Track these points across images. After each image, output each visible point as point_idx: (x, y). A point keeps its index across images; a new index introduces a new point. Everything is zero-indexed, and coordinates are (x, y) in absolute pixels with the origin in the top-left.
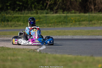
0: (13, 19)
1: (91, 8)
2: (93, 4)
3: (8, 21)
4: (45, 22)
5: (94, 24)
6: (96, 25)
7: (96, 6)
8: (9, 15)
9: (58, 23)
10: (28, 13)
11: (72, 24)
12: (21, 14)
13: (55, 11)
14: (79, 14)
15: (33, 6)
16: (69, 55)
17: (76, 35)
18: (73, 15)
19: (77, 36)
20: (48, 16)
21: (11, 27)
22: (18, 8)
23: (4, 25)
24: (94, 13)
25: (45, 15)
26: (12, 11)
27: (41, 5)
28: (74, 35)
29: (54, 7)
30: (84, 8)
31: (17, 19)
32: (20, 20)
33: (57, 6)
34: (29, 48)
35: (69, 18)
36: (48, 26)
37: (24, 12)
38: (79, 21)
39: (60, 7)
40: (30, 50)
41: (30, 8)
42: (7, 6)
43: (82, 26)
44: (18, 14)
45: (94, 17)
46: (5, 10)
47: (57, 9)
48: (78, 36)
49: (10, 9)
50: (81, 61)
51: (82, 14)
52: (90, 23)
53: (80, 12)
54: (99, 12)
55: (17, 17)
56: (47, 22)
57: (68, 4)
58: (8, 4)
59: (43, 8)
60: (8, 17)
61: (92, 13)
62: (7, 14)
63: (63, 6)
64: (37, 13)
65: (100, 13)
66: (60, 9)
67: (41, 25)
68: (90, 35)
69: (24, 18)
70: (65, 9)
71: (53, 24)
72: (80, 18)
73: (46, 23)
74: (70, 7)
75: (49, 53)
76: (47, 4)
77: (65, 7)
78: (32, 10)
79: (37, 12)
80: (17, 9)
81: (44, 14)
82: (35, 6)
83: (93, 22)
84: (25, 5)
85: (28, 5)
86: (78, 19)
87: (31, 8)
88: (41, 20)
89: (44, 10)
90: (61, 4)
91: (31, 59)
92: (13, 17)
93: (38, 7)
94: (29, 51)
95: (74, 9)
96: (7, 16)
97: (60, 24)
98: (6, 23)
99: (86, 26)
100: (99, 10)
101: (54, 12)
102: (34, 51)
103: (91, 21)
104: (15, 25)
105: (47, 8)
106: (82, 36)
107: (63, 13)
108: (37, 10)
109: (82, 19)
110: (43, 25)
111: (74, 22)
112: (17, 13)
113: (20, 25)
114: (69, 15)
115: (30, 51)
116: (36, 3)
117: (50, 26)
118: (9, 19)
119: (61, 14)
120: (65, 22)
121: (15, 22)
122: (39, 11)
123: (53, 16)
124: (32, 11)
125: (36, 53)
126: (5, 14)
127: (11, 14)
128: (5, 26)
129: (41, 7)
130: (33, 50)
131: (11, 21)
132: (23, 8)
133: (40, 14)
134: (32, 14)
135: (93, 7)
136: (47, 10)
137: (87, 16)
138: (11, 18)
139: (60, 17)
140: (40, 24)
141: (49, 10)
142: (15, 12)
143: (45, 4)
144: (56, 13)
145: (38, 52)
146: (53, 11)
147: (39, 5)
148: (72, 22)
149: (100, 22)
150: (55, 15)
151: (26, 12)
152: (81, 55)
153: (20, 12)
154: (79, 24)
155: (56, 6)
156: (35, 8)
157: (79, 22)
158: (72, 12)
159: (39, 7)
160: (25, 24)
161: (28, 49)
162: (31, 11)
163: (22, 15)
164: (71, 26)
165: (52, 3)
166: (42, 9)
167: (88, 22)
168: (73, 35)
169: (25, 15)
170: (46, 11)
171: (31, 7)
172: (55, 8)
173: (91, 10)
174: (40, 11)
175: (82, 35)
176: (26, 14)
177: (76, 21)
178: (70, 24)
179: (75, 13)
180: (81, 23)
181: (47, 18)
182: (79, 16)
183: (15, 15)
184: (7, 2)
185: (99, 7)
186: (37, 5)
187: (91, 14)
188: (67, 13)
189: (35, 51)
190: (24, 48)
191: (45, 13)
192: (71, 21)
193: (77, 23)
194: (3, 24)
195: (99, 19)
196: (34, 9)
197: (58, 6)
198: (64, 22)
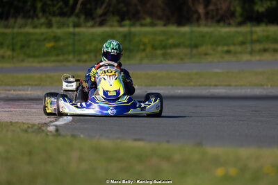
1: (196, 12)
4: (70, 48)
5: (206, 54)
6: (209, 59)
7: (211, 7)
10: (25, 25)
11: (143, 54)
12: (6, 27)
13: (98, 20)
14: (164, 29)
15: (39, 5)
16: (136, 140)
17: (155, 86)
18: (146, 31)
19: (158, 87)
20: (79, 34)
24: (206, 25)
25: (71, 30)
27: (61, 4)
28: (151, 86)
29: (96, 9)
30: (179, 12)
32: (2, 44)
33: (104, 7)
34: (27, 122)
35: (137, 39)
36: (79, 61)
37: (15, 22)
38: (164, 47)
39: (111, 9)
40: (28, 127)
41: (29, 11)
43: (171, 62)
45: (203, 36)
47: (105, 14)
48: (161, 87)
50: (168, 158)
51: (173, 28)
52: (195, 51)
53: (168, 22)
54: (218, 22)
59: (65, 10)
61: (199, 26)
63: (122, 5)
64: (50, 25)
65: (222, 24)
66: (113, 14)
67: (61, 58)
68: (194, 86)
69: (13, 39)
70: (127, 14)
71: (92, 55)
72: (168, 39)
73: (74, 52)
74: (139, 8)
75: (82, 136)
77: (125, 9)
78: (37, 16)
79: (50, 21)
81: (68, 26)
82: (45, 5)
83: (202, 49)
84: (16, 3)
85: (26, 2)
86: (162, 41)
87: (32, 12)
88: (61, 43)
89: (70, 16)
91: (30, 153)
93: (51, 8)
94: (26, 131)
95: (151, 14)
99: (182, 59)
100: (219, 17)
101: (95, 23)
102: (40, 129)
103: (196, 46)
105: (77, 11)
106: (170, 87)
107: (121, 26)
108: (50, 18)
109: (171, 41)
110: (66, 56)
111: (148, 49)
113: (3, 57)
114: (137, 29)
115: (30, 130)
117: (85, 61)
119: (114, 29)
122: (54, 20)
123: (93, 34)
124: (35, 19)
125: (47, 135)
129: (61, 8)
130: (36, 127)
132: (12, 11)
133: (59, 28)
134: (35, 27)
135: (201, 10)
136: (78, 16)
137: (184, 34)
139: (112, 36)
140: (58, 55)
141: (83, 17)
143: (71, 1)
144: (102, 24)
145: (51, 132)
146: (93, 19)
147: (55, 2)
148: (144, 50)
149: (220, 48)
150: (99, 30)
151: (20, 21)
152: (168, 142)
154: (164, 56)
155: (101, 7)
156: (44, 11)
157: (164, 49)
158: (143, 22)
159: (55, 9)
160: (15, 54)
161: (24, 124)
162: (33, 18)
163: (8, 31)
164: (141, 59)
166: (62, 14)
167: (187, 50)
168: (146, 86)
169: (16, 30)
170: (73, 19)
171: (34, 8)
172: (100, 11)
173: (195, 16)
174: (58, 19)
175: (172, 86)
176: (20, 27)
177: (154, 48)
178: (139, 56)
179: (152, 25)
180: (169, 51)
181: (77, 38)
182: (164, 33)
185: (217, 9)
186: (49, 2)
187: (196, 29)
188: (133, 25)
189: (43, 131)
190: (13, 121)
191: (71, 24)
192: (142, 47)
193: (159, 52)
195: (217, 42)
196: (40, 14)
197: (106, 7)
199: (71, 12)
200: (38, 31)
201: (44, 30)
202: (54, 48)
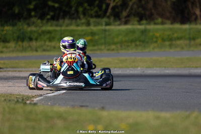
0: (40, 35)
1: (195, 14)
2: (198, 5)
3: (31, 39)
8: (33, 28)
9: (129, 44)
10: (71, 24)
11: (156, 45)
12: (57, 26)
13: (123, 20)
14: (171, 26)
15: (81, 9)
18: (158, 28)
20: (109, 30)
21: (36, 51)
22: (52, 13)
23: (23, 46)
25: (103, 27)
26: (39, 21)
27: (96, 9)
29: (122, 12)
30: (182, 14)
31: (48, 36)
32: (54, 38)
33: (128, 10)
35: (151, 34)
36: (108, 50)
37: (64, 22)
38: (171, 40)
39: (133, 12)
41: (74, 14)
42: (29, 11)
44: (51, 26)
45: (199, 31)
46: (25, 19)
47: (128, 16)
48: (169, 68)
49: (35, 16)
51: (177, 26)
52: (193, 42)
53: (174, 21)
55: (49, 32)
56: (108, 42)
57: (150, 5)
58: (32, 7)
59: (100, 13)
60: (31, 32)
61: (196, 24)
62: (29, 25)
63: (140, 9)
64: (88, 24)
66: (134, 15)
67: (96, 48)
69: (61, 34)
70: (143, 16)
71: (119, 45)
72: (173, 34)
73: (105, 43)
74: (153, 11)
76: (108, 5)
77: (143, 12)
78: (79, 18)
79: (89, 21)
80: (49, 17)
81: (102, 25)
82: (85, 9)
83: (198, 41)
84: (64, 8)
85: (71, 7)
86: (169, 35)
87: (76, 15)
88: (96, 37)
89: (103, 17)
90: (135, 6)
92: (40, 31)
93: (90, 12)
95: (162, 15)
96: (29, 29)
97: (133, 44)
98: (26, 44)
99: (183, 48)
101: (121, 22)
103: (194, 39)
104: (45, 47)
105: (108, 14)
107: (140, 24)
108: (89, 19)
109: (175, 35)
110: (100, 47)
111: (159, 41)
112: (49, 24)
113: (54, 47)
114: (151, 27)
116: (86, 5)
117: (113, 50)
118: (32, 36)
119: (135, 26)
120: (143, 41)
121: (45, 41)
122: (92, 20)
123: (119, 30)
124: (78, 20)
126: (25, 27)
127: (36, 26)
128: (24, 50)
129: (96, 12)
131: (36, 39)
132: (62, 14)
133: (95, 26)
134: (78, 26)
135: (198, 12)
136: (109, 17)
137: (185, 30)
138: (36, 35)
139: (133, 32)
140: (94, 46)
141: (112, 18)
142: (45, 21)
143: (104, 6)
144: (126, 23)
146: (120, 19)
147: (92, 8)
148: (156, 42)
150: (124, 27)
151: (67, 21)
153: (55, 22)
154: (171, 46)
155: (125, 10)
156: (84, 14)
157: (170, 40)
158: (156, 21)
159: (93, 12)
162: (76, 19)
163: (58, 28)
164: (153, 49)
165: (119, 4)
166: (98, 16)
167: (187, 42)
169: (63, 28)
170: (105, 20)
171: (77, 11)
172: (125, 14)
173: (194, 17)
174: (94, 19)
176: (67, 25)
177: (163, 40)
178: (152, 46)
179: (163, 23)
180: (174, 42)
181: (107, 33)
182: (171, 29)
183: (44, 28)
184: (30, 3)
186: (88, 8)
187: (194, 26)
188: (147, 24)
191: (104, 23)
192: (155, 40)
193: (167, 43)
194: (20, 46)
196: (82, 16)
198: (140, 41)
199: (104, 15)
200: (80, 28)
201: (84, 28)
202: (91, 41)
